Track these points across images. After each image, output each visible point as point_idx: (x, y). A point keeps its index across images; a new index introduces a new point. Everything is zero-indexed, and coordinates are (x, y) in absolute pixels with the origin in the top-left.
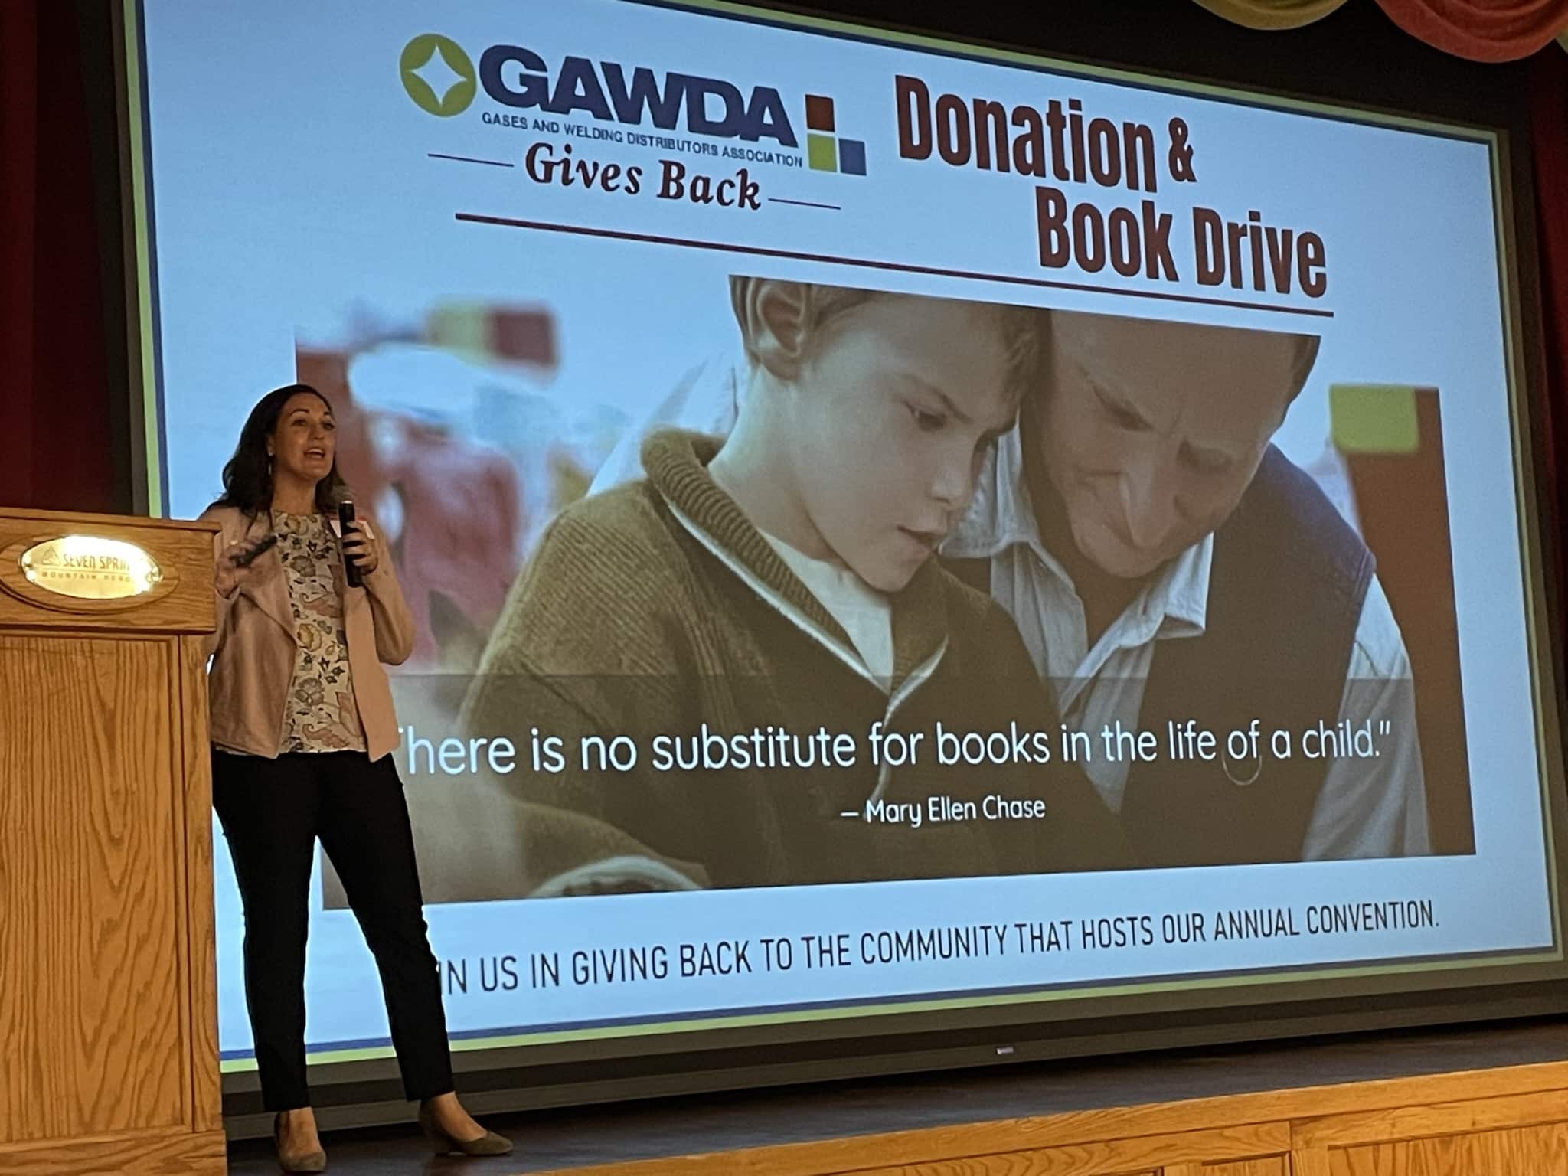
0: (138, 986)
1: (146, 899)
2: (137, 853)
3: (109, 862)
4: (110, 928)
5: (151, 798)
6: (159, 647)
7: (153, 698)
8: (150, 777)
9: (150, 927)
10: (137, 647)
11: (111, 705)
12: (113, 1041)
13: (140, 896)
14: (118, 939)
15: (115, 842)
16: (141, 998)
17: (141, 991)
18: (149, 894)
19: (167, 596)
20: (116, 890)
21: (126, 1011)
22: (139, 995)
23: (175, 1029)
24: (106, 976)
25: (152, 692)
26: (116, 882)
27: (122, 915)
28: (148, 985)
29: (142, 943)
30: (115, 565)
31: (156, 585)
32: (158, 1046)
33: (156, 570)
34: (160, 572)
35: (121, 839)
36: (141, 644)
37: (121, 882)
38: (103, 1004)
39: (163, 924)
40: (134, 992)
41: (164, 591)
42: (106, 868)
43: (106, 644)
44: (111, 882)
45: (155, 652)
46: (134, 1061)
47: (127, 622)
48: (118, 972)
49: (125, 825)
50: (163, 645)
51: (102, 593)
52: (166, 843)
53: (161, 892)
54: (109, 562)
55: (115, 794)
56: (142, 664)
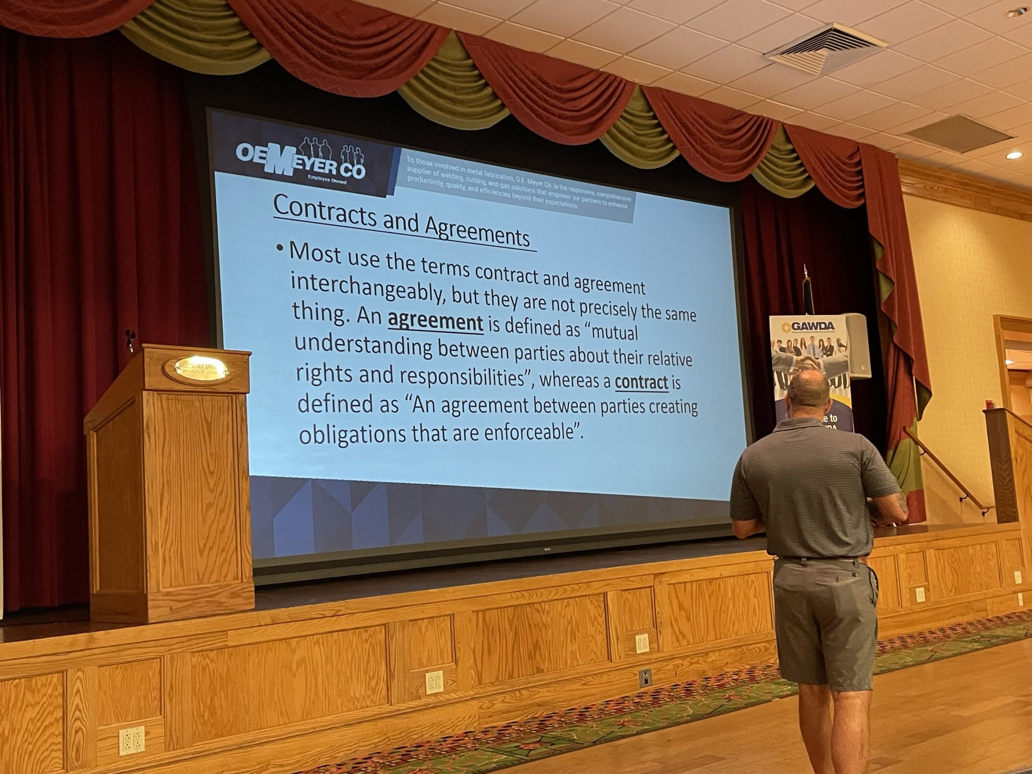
0: (221, 527)
1: (224, 494)
2: (220, 476)
3: (209, 481)
4: (209, 506)
5: (225, 455)
6: (228, 399)
7: (226, 419)
8: (225, 449)
9: (225, 505)
10: (220, 399)
11: (210, 421)
12: (211, 548)
13: (221, 494)
14: (213, 510)
15: (212, 473)
16: (222, 532)
17: (222, 529)
18: (224, 492)
19: (231, 379)
20: (212, 491)
21: (216, 537)
22: (221, 531)
23: (235, 545)
24: (208, 523)
25: (226, 416)
26: (212, 488)
27: (214, 501)
28: (224, 527)
29: (221, 512)
30: (211, 368)
31: (227, 375)
32: (228, 551)
33: (227, 369)
34: (229, 371)
35: (214, 471)
36: (221, 397)
37: (214, 489)
38: (207, 534)
39: (230, 504)
40: (219, 530)
41: (230, 378)
42: (208, 483)
43: (208, 398)
44: (210, 488)
45: (227, 401)
46: (219, 556)
47: (216, 389)
48: (212, 523)
49: (215, 467)
50: (230, 398)
51: (206, 378)
52: (231, 474)
53: (229, 492)
54: (209, 367)
55: (212, 454)
56: (222, 405)
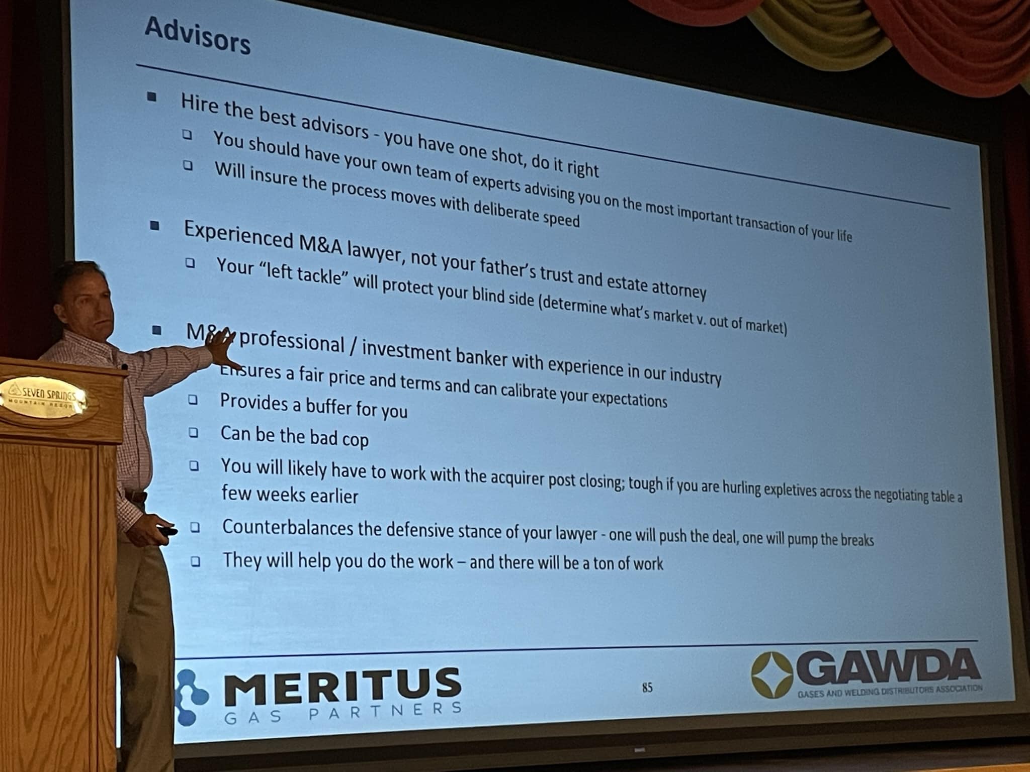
0: (64, 680)
1: (71, 621)
2: (66, 589)
3: (47, 596)
4: (46, 640)
5: (76, 554)
7: (80, 487)
8: (76, 541)
9: (72, 642)
10: (70, 453)
11: (51, 490)
12: (45, 716)
13: (66, 619)
14: (51, 649)
15: (51, 583)
19: (92, 418)
20: (50, 615)
21: (54, 696)
22: (64, 687)
23: (87, 711)
24: (42, 672)
25: (79, 482)
26: (50, 610)
27: (54, 632)
28: (70, 680)
29: (66, 651)
32: (75, 721)
34: (89, 403)
35: (55, 581)
36: (71, 449)
37: (54, 610)
38: (39, 691)
39: (81, 638)
40: (60, 685)
42: (44, 601)
43: (49, 449)
44: (47, 609)
45: (82, 454)
46: (59, 730)
47: (64, 435)
48: (49, 671)
49: (58, 572)
50: (87, 450)
52: (85, 585)
53: (80, 618)
55: (52, 550)
56: (73, 462)
